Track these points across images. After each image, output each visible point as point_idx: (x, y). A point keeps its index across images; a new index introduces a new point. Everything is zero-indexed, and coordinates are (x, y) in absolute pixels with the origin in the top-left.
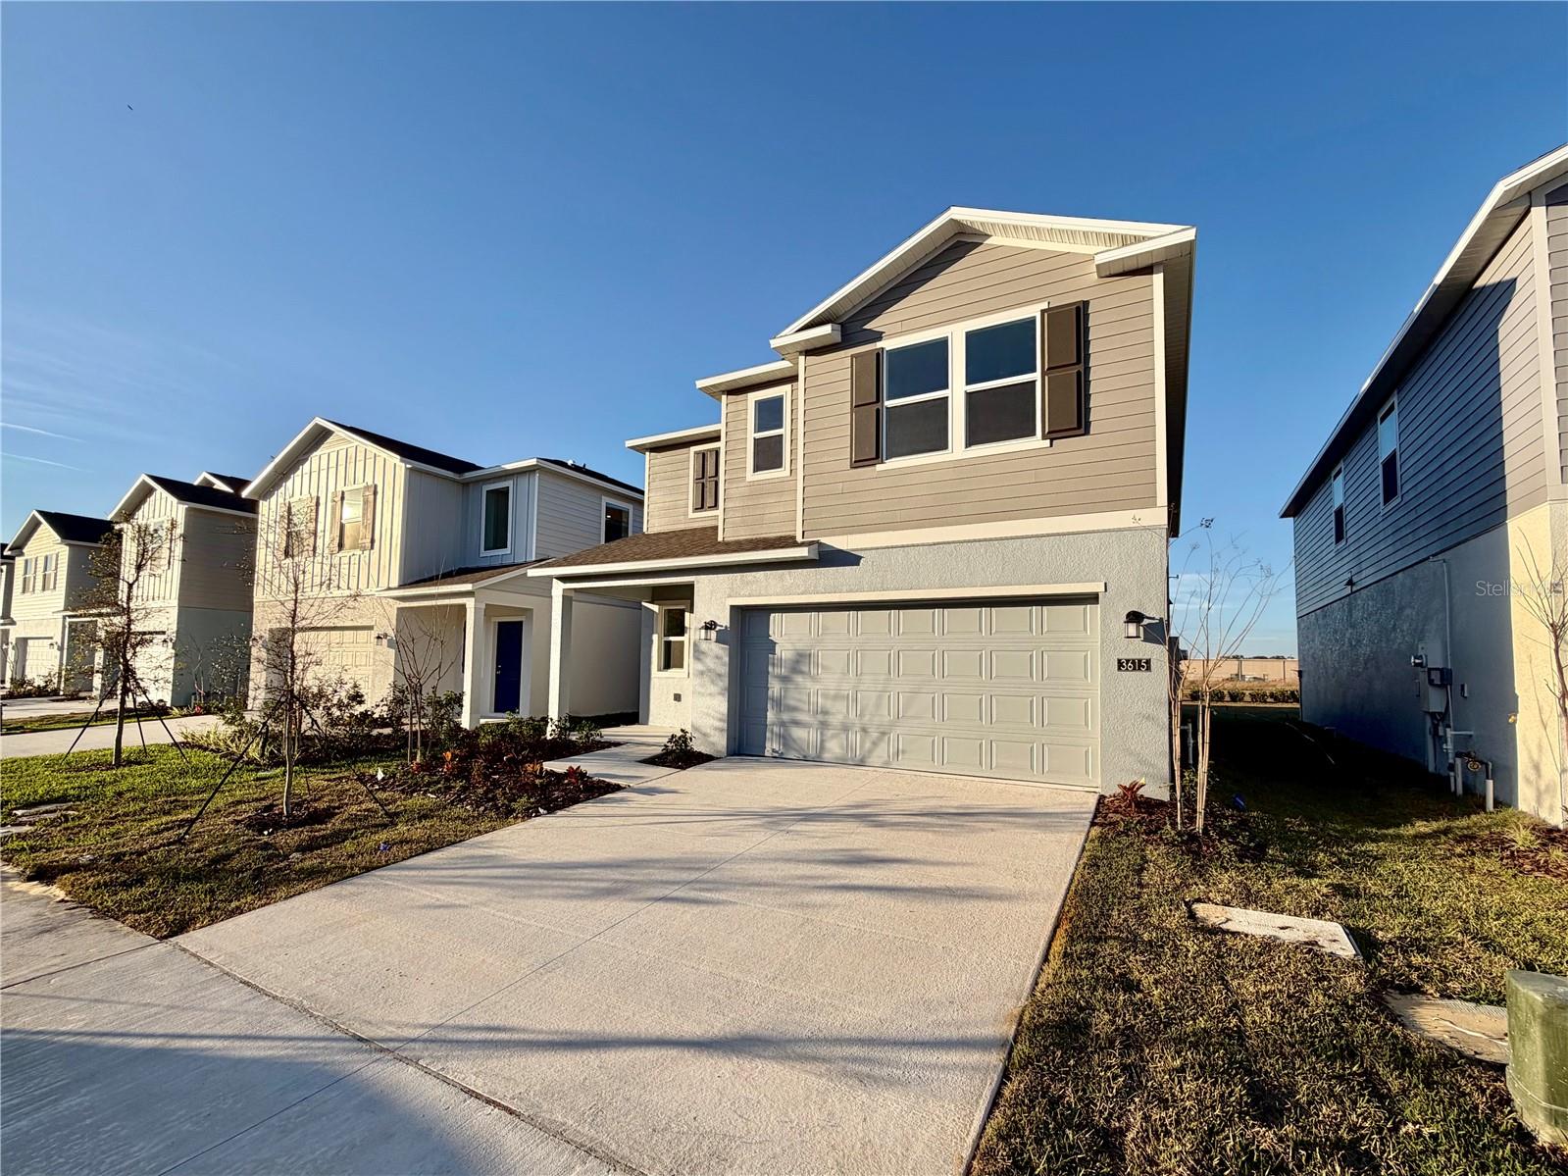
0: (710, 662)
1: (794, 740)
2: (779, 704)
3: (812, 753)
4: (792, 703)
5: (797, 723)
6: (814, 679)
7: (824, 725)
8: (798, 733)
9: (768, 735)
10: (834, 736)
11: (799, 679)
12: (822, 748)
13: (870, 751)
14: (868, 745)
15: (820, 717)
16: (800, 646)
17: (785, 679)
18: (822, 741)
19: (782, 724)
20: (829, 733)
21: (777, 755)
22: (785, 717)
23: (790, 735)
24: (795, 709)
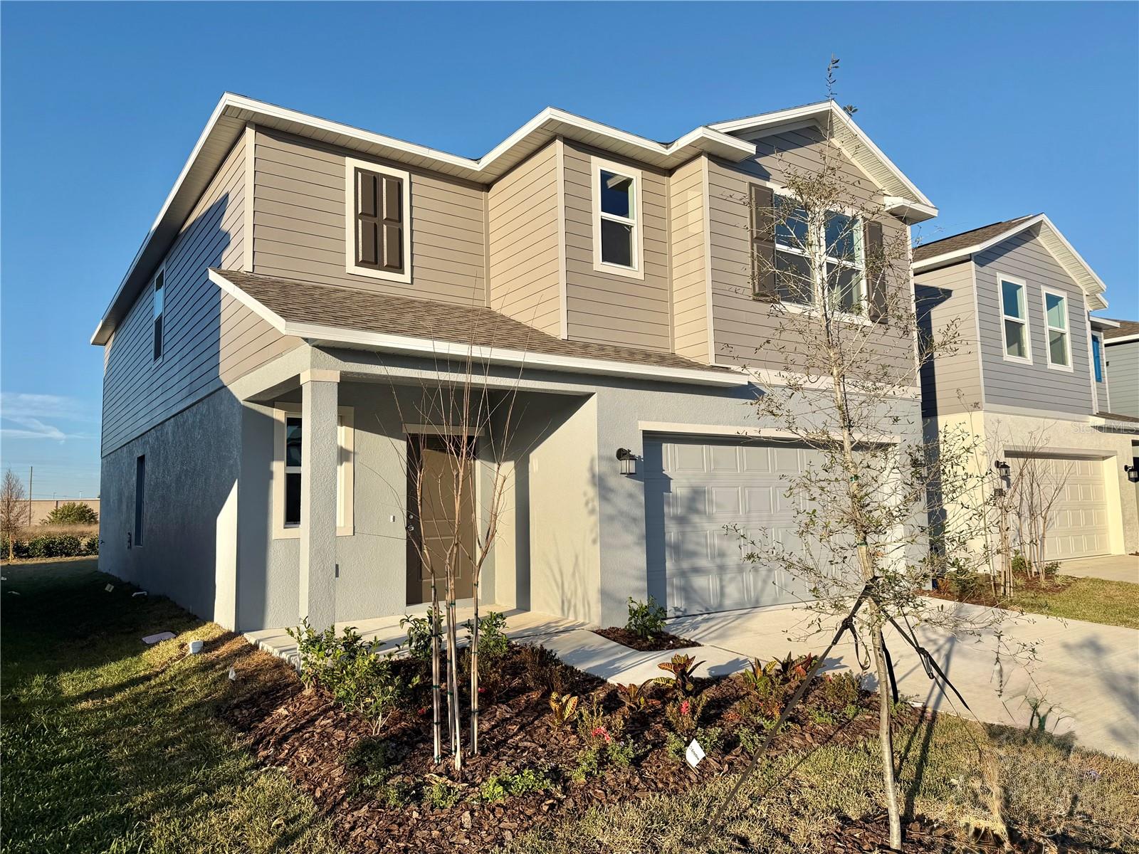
0: (622, 503)
1: (695, 591)
2: (678, 550)
3: (713, 602)
4: (691, 547)
5: (697, 570)
6: (710, 518)
7: (722, 569)
8: (699, 582)
9: (668, 590)
10: (732, 580)
11: (696, 519)
12: (722, 594)
13: (763, 590)
14: (760, 584)
15: (718, 561)
16: (696, 482)
17: (682, 520)
18: (722, 588)
19: (683, 574)
20: (727, 577)
21: (679, 613)
22: (685, 565)
23: (691, 587)
24: (693, 554)
